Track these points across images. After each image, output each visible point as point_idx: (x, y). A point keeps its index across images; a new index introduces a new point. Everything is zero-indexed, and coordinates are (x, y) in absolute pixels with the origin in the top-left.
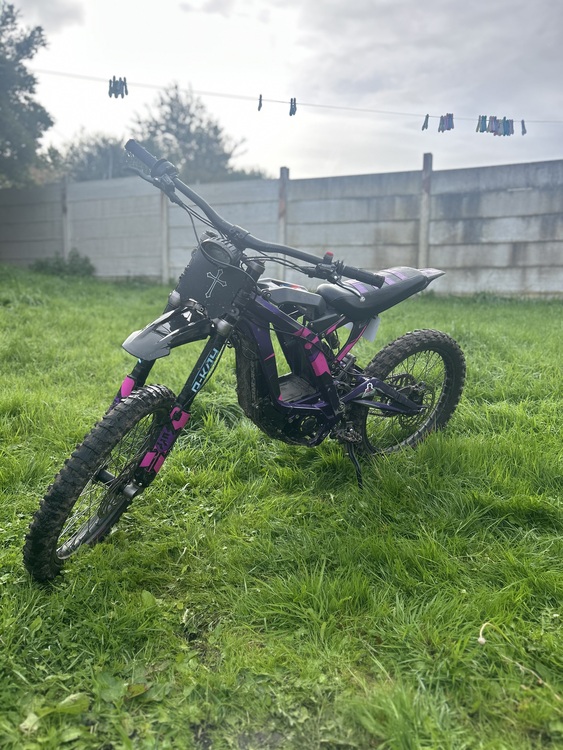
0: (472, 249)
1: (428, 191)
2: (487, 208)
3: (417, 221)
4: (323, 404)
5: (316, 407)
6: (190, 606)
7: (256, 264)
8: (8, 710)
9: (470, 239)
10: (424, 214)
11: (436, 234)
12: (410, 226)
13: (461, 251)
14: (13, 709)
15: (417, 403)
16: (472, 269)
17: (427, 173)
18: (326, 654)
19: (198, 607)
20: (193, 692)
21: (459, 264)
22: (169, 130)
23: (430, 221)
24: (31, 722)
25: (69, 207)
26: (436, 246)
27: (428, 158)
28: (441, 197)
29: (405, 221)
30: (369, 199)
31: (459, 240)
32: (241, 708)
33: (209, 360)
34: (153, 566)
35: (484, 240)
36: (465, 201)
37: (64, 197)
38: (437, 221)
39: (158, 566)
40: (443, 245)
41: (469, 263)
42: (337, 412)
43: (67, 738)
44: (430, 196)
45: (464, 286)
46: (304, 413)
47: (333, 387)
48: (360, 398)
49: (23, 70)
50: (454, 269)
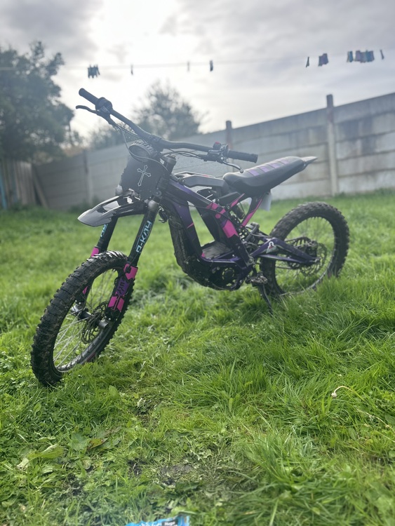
0: (370, 159)
1: (332, 121)
2: (378, 127)
3: (326, 144)
4: (237, 259)
5: (232, 261)
6: (144, 396)
7: (169, 158)
8: (11, 457)
9: (367, 151)
10: (331, 138)
11: (341, 151)
12: (322, 148)
13: (362, 161)
14: (15, 457)
15: (313, 256)
16: (372, 173)
17: (331, 110)
18: (232, 419)
19: (149, 396)
20: (134, 443)
21: (361, 170)
22: (156, 113)
23: (336, 142)
24: (25, 463)
25: (90, 169)
26: (342, 160)
27: (330, 98)
28: (342, 124)
29: (318, 145)
30: (289, 134)
31: (359, 153)
32: (166, 451)
33: (145, 229)
34: (122, 374)
35: (378, 150)
36: (361, 124)
37: (85, 162)
38: (341, 142)
39: (125, 374)
40: (347, 159)
41: (368, 168)
42: (248, 264)
43: (46, 471)
44: (334, 125)
45: (367, 186)
46: (223, 266)
47: (242, 245)
48: (265, 253)
49: (52, 83)
50: (357, 175)
